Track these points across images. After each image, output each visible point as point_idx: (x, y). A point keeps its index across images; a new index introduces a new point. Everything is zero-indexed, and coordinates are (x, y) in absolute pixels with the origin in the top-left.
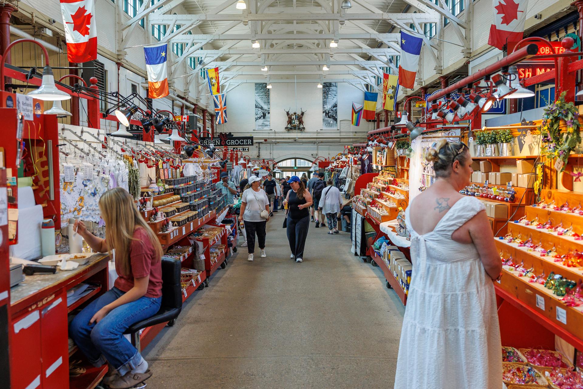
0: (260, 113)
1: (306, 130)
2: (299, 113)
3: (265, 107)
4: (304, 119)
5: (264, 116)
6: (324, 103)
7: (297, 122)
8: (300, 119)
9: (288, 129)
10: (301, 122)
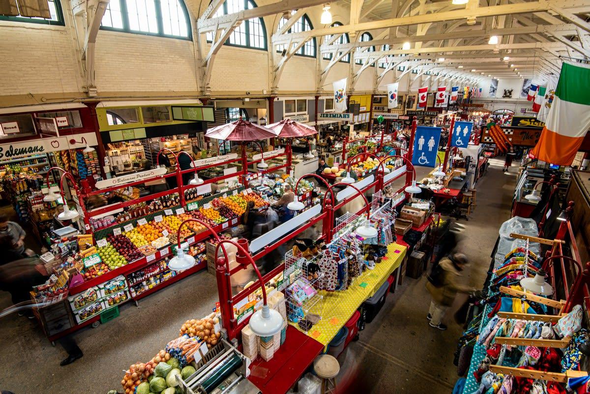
0: (492, 89)
1: (513, 97)
2: (510, 90)
3: (495, 87)
4: (512, 93)
5: (494, 91)
6: (524, 86)
7: (508, 94)
8: (510, 92)
9: (504, 97)
10: (510, 94)
